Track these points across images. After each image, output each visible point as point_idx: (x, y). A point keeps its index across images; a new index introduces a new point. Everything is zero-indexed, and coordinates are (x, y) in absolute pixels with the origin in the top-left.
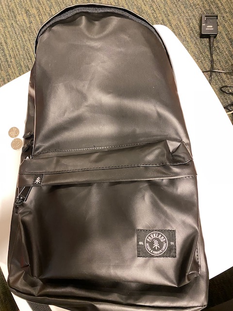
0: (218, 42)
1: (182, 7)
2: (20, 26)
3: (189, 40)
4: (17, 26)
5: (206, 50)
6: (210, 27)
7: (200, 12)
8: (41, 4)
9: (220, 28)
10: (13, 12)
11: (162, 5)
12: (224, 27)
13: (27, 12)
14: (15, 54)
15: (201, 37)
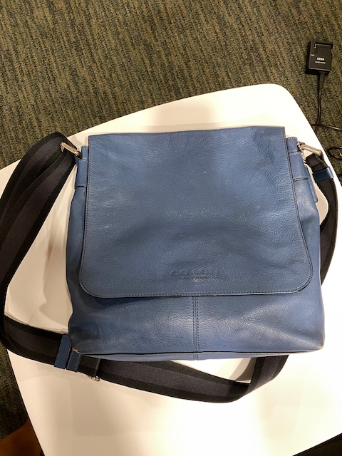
0: (329, 82)
1: (283, 24)
2: (39, 27)
5: (312, 92)
6: (320, 60)
7: (308, 35)
10: (29, 3)
11: (254, 18)
13: (50, 5)
15: (306, 73)
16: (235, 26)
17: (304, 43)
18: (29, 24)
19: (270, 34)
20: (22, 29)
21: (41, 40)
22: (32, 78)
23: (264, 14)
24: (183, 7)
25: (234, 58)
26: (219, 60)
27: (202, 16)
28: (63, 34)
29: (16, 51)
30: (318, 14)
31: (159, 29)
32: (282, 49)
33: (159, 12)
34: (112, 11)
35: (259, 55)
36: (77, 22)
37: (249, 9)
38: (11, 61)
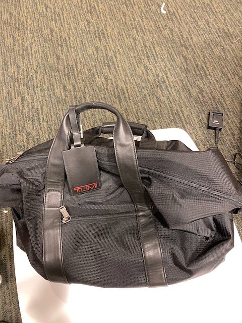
0: (222, 134)
1: (194, 102)
2: (57, 98)
3: (198, 129)
4: (54, 97)
5: (212, 139)
6: (216, 122)
7: (208, 108)
8: (77, 83)
9: (224, 123)
10: (53, 86)
11: (177, 99)
12: (228, 123)
13: (64, 87)
14: (48, 119)
15: (208, 128)
16: (166, 102)
17: (206, 113)
18: (52, 96)
19: (186, 107)
20: (47, 99)
21: (57, 104)
22: (49, 123)
23: (183, 97)
24: (137, 92)
25: (165, 119)
26: (157, 119)
27: (148, 97)
29: (42, 109)
30: (214, 98)
31: (123, 102)
32: (194, 115)
33: (124, 93)
34: (98, 92)
35: (180, 118)
36: (78, 97)
37: (175, 94)
38: (38, 114)
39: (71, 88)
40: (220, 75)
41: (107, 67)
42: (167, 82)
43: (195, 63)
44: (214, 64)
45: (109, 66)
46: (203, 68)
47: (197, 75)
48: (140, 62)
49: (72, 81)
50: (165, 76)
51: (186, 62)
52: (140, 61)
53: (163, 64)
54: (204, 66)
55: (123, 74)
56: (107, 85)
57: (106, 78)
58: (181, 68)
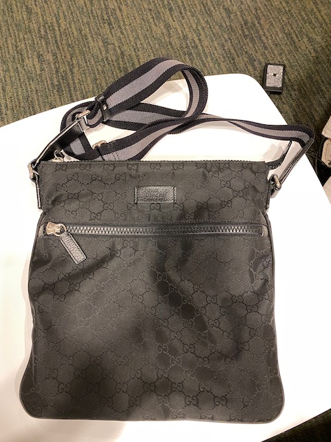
2: (27, 72)
4: (23, 72)
8: (59, 50)
14: (14, 105)
18: (19, 69)
20: (12, 74)
21: (27, 83)
28: (48, 79)
29: (4, 90)
34: (93, 62)
36: (61, 70)
37: (211, 65)
39: (50, 57)
40: (280, 35)
41: (106, 25)
42: (200, 47)
43: (243, 18)
44: (272, 19)
45: (110, 24)
46: (255, 25)
47: (245, 36)
48: (159, 18)
49: (53, 47)
50: (196, 39)
51: (230, 17)
52: (158, 16)
53: (193, 21)
54: (256, 22)
55: (131, 36)
56: (107, 51)
57: (106, 43)
58: (221, 26)
